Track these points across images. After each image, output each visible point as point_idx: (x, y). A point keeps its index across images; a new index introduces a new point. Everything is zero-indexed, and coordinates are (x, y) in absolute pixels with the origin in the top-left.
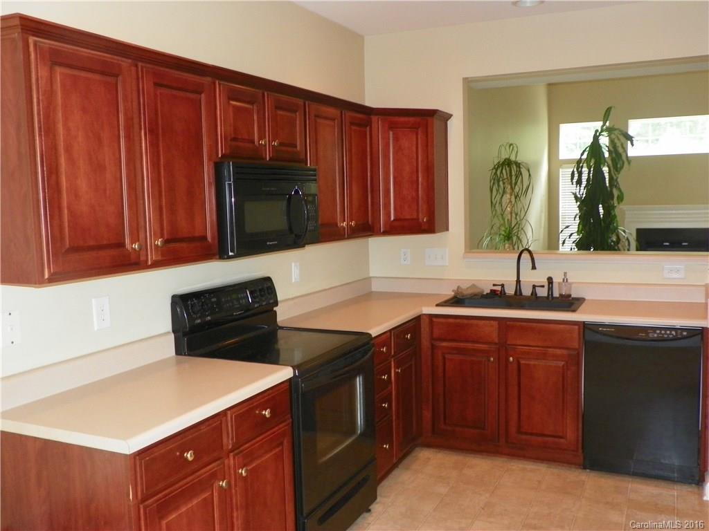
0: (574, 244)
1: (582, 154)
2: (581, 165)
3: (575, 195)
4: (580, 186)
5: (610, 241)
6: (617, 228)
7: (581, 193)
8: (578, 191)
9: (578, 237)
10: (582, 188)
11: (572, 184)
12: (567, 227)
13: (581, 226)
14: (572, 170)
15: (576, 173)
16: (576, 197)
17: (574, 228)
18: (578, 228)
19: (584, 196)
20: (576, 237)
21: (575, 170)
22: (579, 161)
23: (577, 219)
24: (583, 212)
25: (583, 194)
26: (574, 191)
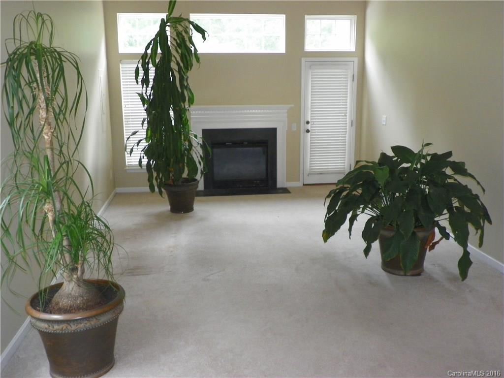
0: (143, 152)
1: (147, 48)
2: (147, 60)
3: (141, 96)
4: (147, 86)
5: (183, 149)
6: (189, 133)
7: (148, 94)
8: (144, 92)
9: (147, 144)
10: (149, 89)
11: (138, 83)
12: (134, 133)
13: (149, 132)
14: (136, 66)
15: (141, 69)
16: (143, 99)
17: (142, 134)
18: (147, 135)
19: (152, 97)
20: (144, 144)
21: (140, 66)
22: (144, 56)
23: (146, 125)
24: (152, 116)
25: (150, 95)
26: (140, 92)
